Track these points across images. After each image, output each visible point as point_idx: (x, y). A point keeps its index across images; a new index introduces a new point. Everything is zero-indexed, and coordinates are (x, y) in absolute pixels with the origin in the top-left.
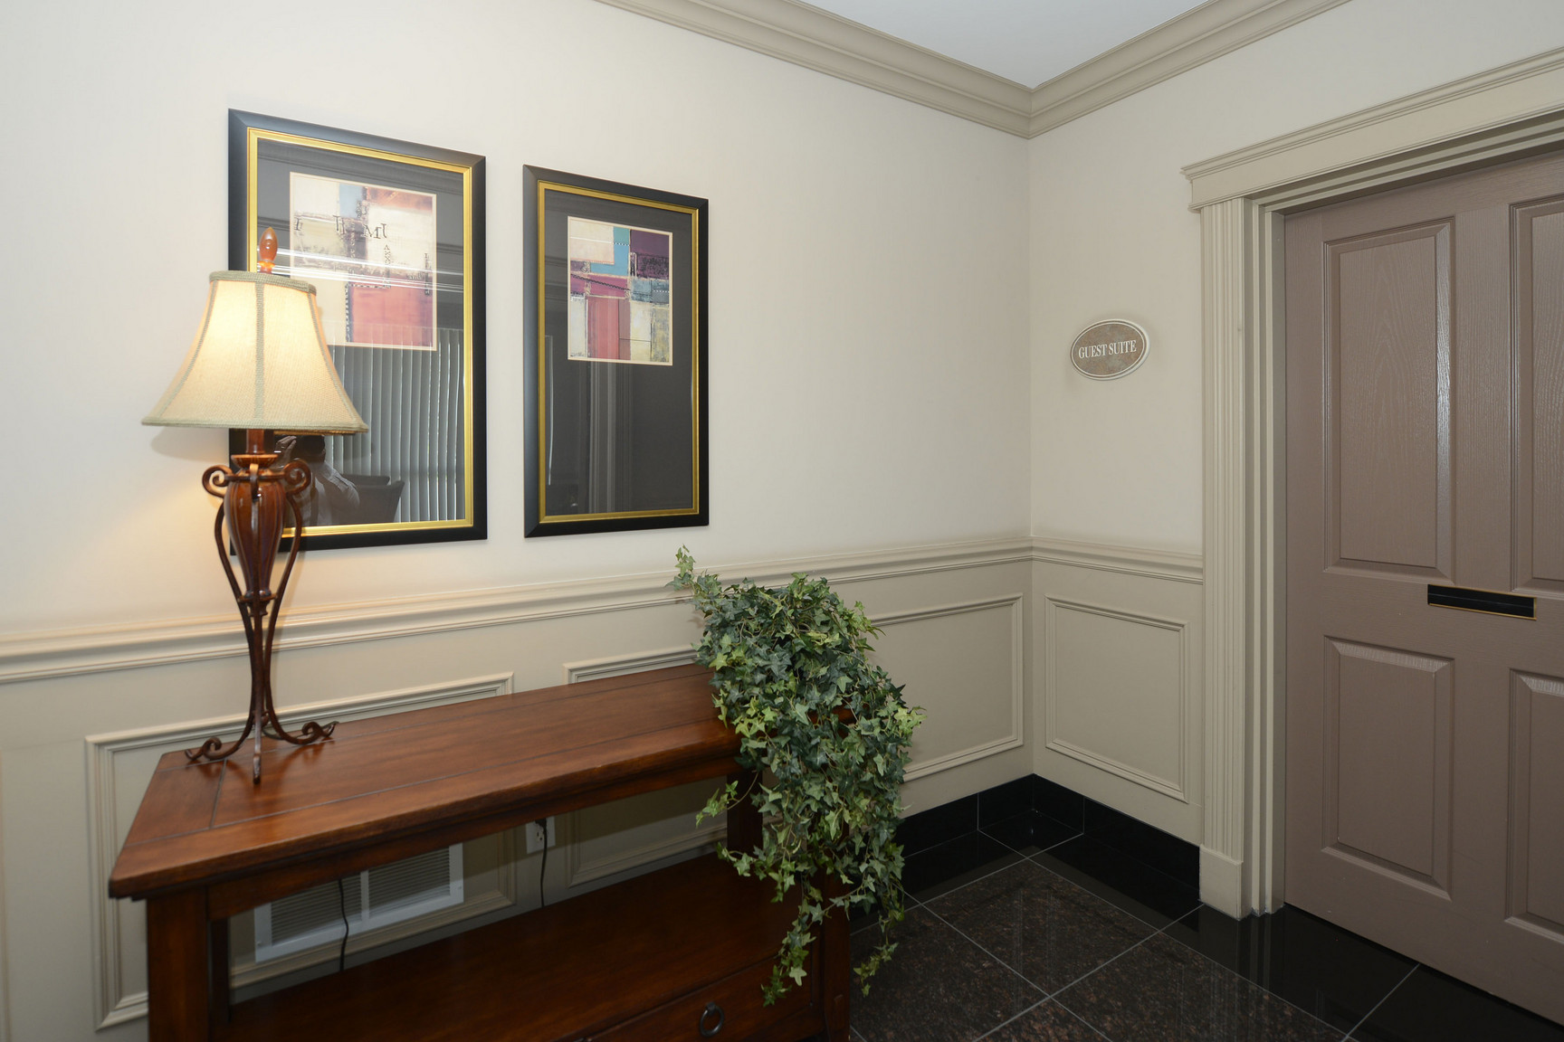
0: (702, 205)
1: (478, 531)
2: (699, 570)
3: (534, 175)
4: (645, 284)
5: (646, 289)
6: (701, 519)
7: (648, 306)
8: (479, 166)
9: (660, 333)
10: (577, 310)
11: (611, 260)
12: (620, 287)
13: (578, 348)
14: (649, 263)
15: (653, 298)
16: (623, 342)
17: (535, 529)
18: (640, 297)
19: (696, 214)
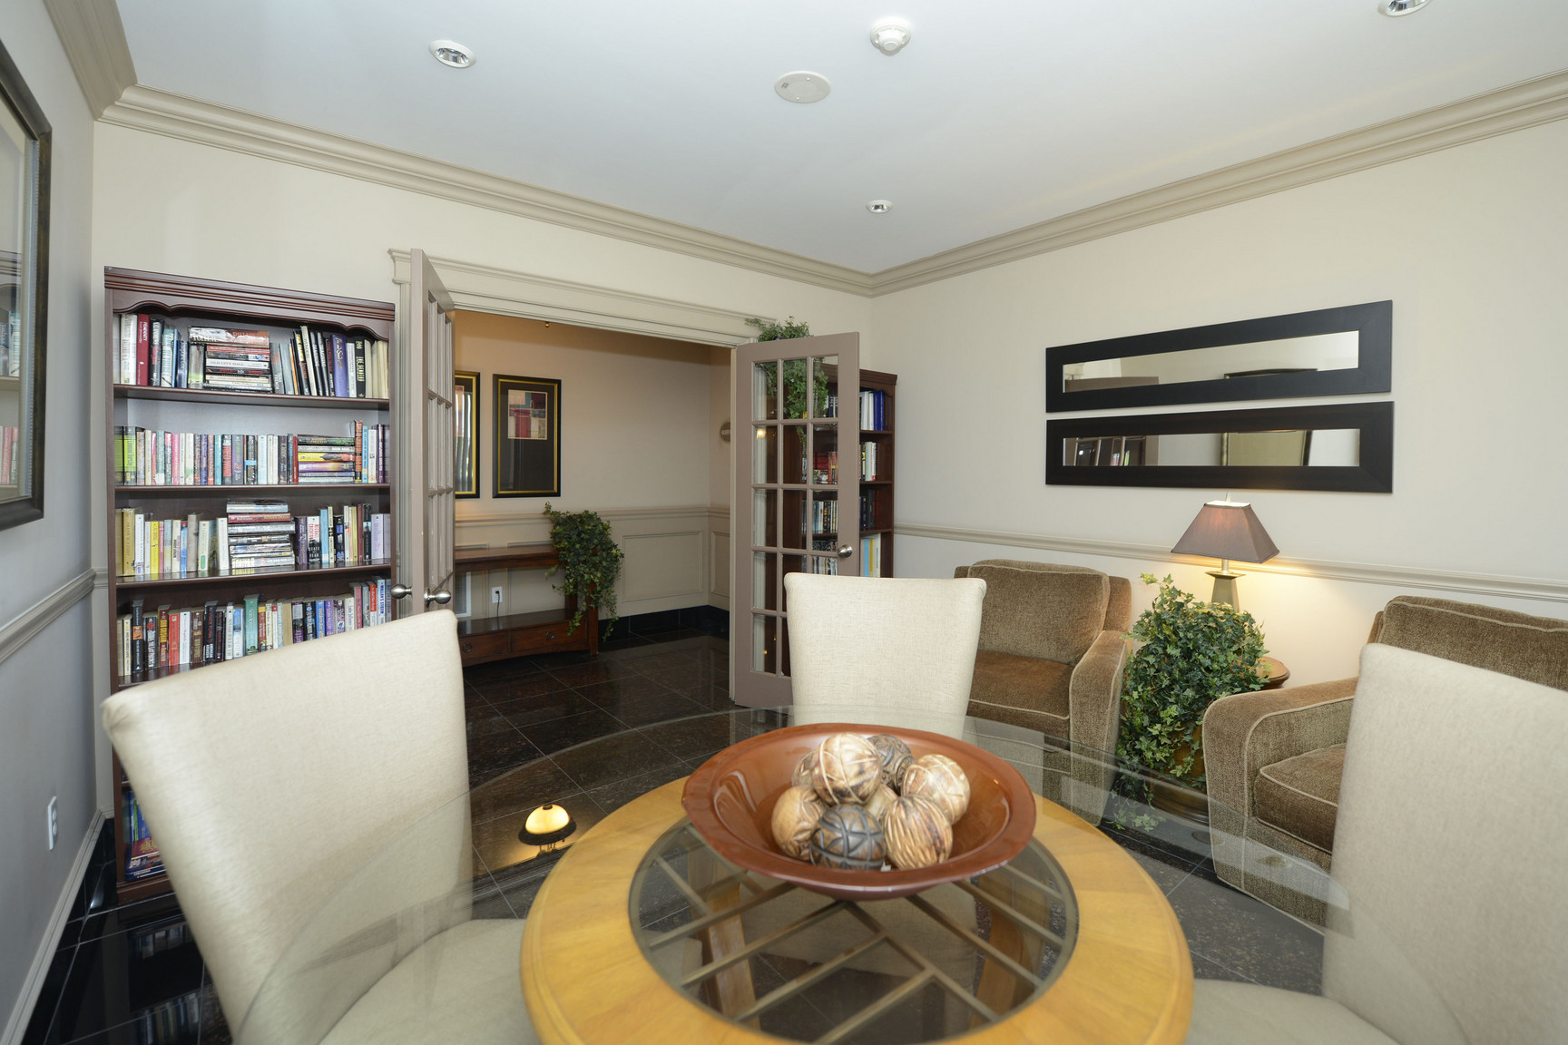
0: (559, 382)
1: (477, 496)
2: (553, 509)
3: (496, 377)
4: (537, 411)
5: (537, 413)
6: (558, 494)
7: (538, 419)
8: (478, 376)
9: (542, 428)
10: (512, 422)
11: (524, 403)
12: (527, 413)
13: (512, 434)
14: (538, 402)
15: (541, 416)
16: (528, 432)
17: (496, 496)
18: (535, 416)
19: (556, 386)
